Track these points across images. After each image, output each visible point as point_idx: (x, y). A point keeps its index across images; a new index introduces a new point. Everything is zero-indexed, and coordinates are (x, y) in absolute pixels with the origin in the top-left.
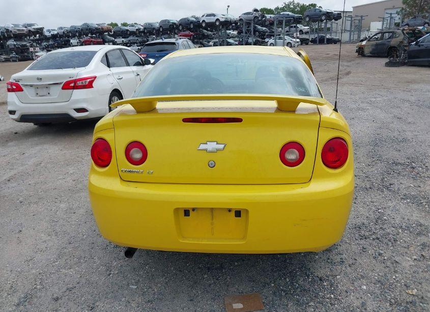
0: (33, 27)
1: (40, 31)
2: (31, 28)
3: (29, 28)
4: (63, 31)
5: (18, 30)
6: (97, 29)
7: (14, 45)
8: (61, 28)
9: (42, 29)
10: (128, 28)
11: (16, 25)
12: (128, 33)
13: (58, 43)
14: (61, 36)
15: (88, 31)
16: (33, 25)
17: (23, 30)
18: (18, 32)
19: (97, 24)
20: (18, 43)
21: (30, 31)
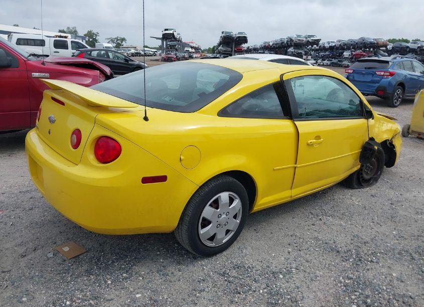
0: (312, 38)
1: (316, 42)
2: (310, 39)
3: (309, 39)
4: (340, 43)
5: (299, 40)
6: (371, 43)
7: (292, 52)
8: (339, 41)
9: (318, 41)
10: (409, 45)
11: (299, 36)
12: (408, 50)
13: (333, 55)
14: (337, 48)
15: (361, 45)
16: (313, 36)
17: (303, 40)
18: (298, 42)
19: (373, 39)
20: (296, 51)
21: (308, 41)
